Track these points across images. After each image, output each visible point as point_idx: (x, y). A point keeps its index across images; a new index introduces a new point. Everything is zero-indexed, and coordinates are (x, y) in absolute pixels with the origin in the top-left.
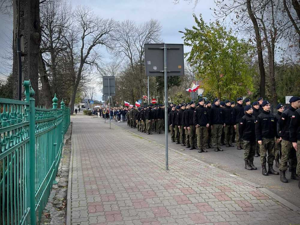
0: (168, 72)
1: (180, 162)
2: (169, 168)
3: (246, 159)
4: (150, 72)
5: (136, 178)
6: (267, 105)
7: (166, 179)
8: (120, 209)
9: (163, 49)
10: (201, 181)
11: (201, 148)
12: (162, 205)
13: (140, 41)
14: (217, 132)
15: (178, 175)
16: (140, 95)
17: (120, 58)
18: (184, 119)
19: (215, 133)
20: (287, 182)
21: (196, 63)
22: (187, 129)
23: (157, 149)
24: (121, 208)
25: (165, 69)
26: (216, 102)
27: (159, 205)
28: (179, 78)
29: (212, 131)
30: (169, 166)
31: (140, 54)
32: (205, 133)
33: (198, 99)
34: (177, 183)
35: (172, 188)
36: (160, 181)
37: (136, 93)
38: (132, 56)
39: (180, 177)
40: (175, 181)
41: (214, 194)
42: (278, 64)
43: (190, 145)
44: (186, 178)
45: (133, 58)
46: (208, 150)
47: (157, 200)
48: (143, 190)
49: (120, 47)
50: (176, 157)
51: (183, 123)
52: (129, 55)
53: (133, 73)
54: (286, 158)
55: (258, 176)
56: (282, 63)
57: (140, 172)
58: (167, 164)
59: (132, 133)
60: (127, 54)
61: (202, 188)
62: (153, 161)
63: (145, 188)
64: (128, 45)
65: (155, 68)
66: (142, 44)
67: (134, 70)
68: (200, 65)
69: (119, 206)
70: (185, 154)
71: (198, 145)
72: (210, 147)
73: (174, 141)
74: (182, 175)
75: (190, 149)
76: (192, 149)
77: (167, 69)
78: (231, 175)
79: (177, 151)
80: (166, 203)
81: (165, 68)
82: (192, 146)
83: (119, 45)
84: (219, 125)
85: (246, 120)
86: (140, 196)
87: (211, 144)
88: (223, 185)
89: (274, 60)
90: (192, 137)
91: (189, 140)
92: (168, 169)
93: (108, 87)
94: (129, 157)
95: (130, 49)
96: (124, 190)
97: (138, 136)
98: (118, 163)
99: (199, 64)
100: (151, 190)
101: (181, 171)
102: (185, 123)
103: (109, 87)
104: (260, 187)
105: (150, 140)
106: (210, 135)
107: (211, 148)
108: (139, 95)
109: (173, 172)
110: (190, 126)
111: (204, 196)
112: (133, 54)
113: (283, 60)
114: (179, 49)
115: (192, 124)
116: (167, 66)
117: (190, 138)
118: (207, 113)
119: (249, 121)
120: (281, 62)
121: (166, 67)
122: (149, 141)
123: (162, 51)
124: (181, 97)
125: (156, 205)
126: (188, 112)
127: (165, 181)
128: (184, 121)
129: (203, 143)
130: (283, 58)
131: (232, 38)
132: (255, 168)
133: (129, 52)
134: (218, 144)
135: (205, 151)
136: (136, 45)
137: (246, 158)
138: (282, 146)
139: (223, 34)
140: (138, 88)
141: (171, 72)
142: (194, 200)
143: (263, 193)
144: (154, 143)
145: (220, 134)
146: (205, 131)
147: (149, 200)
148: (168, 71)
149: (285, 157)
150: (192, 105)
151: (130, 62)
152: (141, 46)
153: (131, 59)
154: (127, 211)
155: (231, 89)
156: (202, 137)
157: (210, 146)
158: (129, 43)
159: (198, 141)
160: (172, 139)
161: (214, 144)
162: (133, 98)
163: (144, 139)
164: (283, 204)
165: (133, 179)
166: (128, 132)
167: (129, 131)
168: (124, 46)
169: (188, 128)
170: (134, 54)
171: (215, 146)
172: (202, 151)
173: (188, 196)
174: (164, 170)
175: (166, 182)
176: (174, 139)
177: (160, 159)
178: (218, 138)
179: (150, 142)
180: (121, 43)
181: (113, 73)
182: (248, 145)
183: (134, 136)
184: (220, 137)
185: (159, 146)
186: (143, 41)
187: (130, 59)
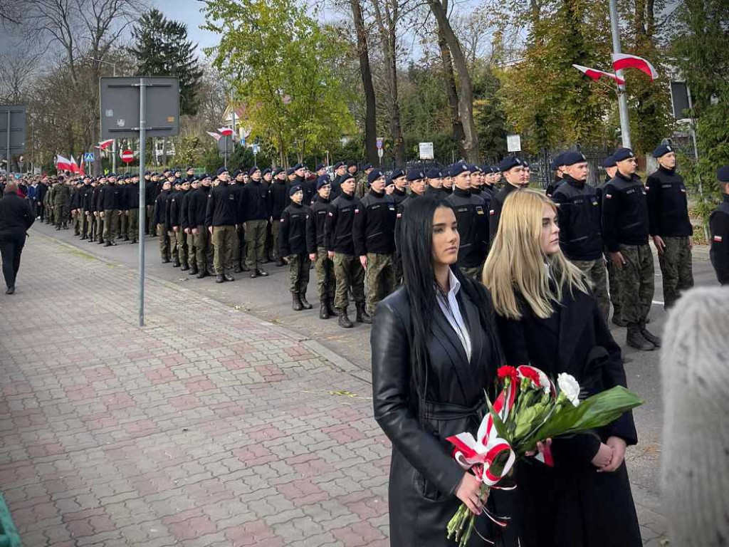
0: (147, 130)
1: (171, 307)
2: (145, 321)
3: (294, 290)
4: (112, 131)
5: (73, 347)
6: (325, 188)
7: (135, 343)
8: (41, 406)
9: (139, 87)
10: (202, 340)
11: (221, 273)
12: (123, 389)
13: (94, 6)
14: (257, 236)
15: (162, 333)
16: (91, 139)
17: (38, 44)
18: (186, 211)
19: (251, 239)
20: (351, 326)
21: (231, 71)
22: (191, 233)
23: (126, 283)
24: (42, 404)
25: (141, 125)
26: (254, 174)
27: (117, 390)
28: (195, 95)
29: (245, 234)
30: (146, 317)
31: (95, 36)
32: (230, 241)
33: (236, 151)
34: (156, 347)
35: (145, 357)
36: (121, 348)
37: (81, 133)
38: (73, 41)
39: (165, 336)
40: (153, 344)
41: (221, 360)
42: (417, 66)
43: (199, 268)
44: (175, 338)
45: (74, 45)
46: (235, 276)
47: (114, 382)
48: (89, 368)
49: (40, 19)
50: (164, 297)
51: (184, 219)
52: (64, 39)
53: (74, 82)
54: (343, 285)
55: (312, 321)
56: (424, 64)
57: (84, 335)
58: (142, 314)
59: (65, 246)
60: (59, 35)
61: (201, 353)
62: (112, 310)
63: (91, 365)
64: (61, 13)
65: (121, 123)
66: (100, 11)
67: (77, 73)
68: (239, 77)
69: (39, 400)
70: (184, 290)
71: (215, 267)
72: (242, 270)
73: (168, 261)
74: (169, 332)
75: (198, 278)
76: (201, 277)
77: (145, 125)
78: (263, 324)
79: (170, 284)
80: (131, 386)
81: (141, 122)
82: (203, 270)
83: (37, 13)
84: (260, 221)
85: (289, 213)
86: (82, 380)
87: (244, 263)
88: (242, 342)
89: (395, 66)
90: (202, 251)
91: (195, 258)
92: (142, 324)
93: (7, 131)
94: (59, 306)
95: (68, 23)
96: (49, 371)
97: (81, 254)
98: (32, 322)
99: (237, 75)
100: (104, 366)
101: (169, 326)
102: (187, 219)
103: (8, 133)
104: (306, 340)
105: (110, 262)
106: (243, 244)
107: (245, 271)
108: (88, 140)
109: (153, 329)
110: (199, 227)
111: (203, 366)
112: (75, 36)
113: (427, 57)
114: (168, 86)
115: (202, 223)
116: (146, 118)
117: (199, 251)
118: (235, 197)
119: (294, 216)
120: (422, 61)
121: (143, 120)
122: (109, 264)
123: (135, 91)
124: (196, 144)
125: (112, 391)
126: (196, 197)
127: (132, 347)
128: (186, 215)
129: (225, 262)
130: (426, 53)
131: (308, 22)
132: (308, 306)
133: (64, 30)
134: (257, 261)
135: (230, 279)
136: (82, 14)
137: (292, 288)
138: (335, 264)
139: (290, 11)
140: (85, 121)
141: (153, 130)
142: (182, 375)
143: (307, 350)
144: (120, 268)
145: (262, 241)
146: (229, 237)
147: (98, 385)
148: (148, 128)
149: (342, 283)
150: (203, 181)
151: (65, 54)
152: (98, 15)
153: (69, 48)
154: (55, 406)
155: (305, 131)
156: (223, 249)
157: (243, 266)
158: (64, 8)
159: (215, 259)
160: (164, 256)
161: (250, 262)
162: (73, 146)
163: (95, 260)
164: (333, 364)
165: (66, 350)
166: (56, 242)
167: (59, 241)
168: (51, 16)
169: (194, 231)
170: (77, 36)
171: (251, 267)
172: (224, 280)
173: (173, 368)
174: (134, 326)
175: (135, 348)
176: (169, 255)
177: (130, 306)
178: (257, 249)
179: (112, 267)
180: (42, 6)
181: (17, 80)
182: (295, 263)
183: (70, 253)
184: (263, 247)
185: (131, 275)
186: (103, 4)
187: (67, 47)
